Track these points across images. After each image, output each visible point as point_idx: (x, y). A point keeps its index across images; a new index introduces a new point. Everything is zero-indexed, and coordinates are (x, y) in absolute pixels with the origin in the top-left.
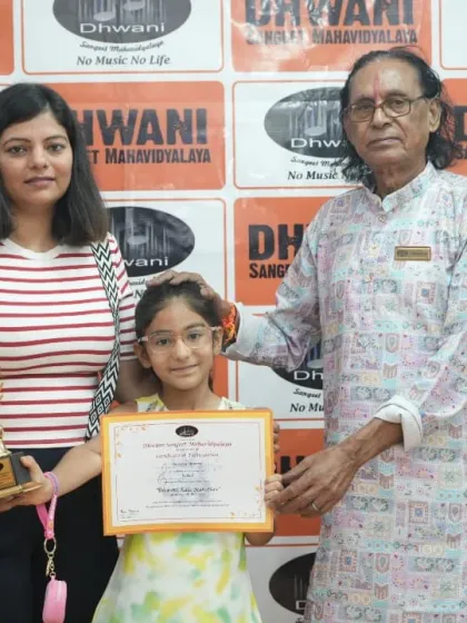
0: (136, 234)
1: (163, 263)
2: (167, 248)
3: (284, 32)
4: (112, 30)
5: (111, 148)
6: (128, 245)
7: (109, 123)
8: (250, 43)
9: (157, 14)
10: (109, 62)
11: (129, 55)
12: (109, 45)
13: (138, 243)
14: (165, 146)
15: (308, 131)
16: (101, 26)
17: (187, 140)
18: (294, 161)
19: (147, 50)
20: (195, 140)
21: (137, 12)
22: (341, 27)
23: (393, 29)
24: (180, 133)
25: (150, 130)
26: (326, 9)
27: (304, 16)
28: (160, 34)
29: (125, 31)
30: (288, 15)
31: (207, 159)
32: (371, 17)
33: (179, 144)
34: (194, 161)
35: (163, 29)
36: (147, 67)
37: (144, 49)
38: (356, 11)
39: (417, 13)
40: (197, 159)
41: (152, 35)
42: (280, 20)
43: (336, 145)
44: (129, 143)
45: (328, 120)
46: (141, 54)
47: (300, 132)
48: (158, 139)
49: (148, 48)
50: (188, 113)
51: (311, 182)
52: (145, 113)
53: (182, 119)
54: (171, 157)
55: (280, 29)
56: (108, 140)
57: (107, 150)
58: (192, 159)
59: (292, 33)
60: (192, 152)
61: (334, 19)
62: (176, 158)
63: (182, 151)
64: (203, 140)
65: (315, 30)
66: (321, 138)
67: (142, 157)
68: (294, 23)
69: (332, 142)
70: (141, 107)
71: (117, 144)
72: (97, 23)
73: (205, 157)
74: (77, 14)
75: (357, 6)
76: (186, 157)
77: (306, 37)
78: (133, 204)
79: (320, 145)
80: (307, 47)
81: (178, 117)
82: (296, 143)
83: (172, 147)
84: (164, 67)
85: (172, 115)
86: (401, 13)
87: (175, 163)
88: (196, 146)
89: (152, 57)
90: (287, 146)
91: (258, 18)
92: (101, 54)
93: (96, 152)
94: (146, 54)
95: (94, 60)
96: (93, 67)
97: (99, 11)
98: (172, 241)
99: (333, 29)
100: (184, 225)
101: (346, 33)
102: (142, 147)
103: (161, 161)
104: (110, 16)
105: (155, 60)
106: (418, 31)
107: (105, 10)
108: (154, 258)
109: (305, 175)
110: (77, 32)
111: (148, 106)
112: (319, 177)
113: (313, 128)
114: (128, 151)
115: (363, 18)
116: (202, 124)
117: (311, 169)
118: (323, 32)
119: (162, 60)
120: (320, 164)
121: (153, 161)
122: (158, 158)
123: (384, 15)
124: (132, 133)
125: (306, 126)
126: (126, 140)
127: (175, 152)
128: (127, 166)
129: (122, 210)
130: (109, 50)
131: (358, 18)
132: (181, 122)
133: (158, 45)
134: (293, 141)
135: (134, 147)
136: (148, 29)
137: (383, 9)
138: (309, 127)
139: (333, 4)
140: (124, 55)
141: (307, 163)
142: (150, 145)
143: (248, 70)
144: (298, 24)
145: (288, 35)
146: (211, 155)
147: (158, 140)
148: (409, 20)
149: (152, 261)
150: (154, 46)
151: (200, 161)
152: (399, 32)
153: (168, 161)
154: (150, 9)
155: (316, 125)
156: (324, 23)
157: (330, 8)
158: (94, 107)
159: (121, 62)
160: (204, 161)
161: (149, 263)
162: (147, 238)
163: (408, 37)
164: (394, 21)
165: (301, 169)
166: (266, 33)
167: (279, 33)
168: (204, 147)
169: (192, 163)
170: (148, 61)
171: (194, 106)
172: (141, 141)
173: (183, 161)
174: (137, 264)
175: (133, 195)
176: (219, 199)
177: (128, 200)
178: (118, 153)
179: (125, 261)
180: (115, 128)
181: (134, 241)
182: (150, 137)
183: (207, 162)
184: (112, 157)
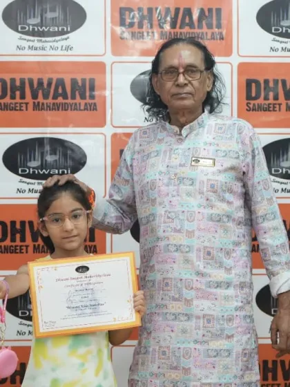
0: (51, 154)
1: (67, 172)
2: (70, 163)
3: (143, 32)
4: (38, 29)
5: (36, 101)
6: (46, 161)
7: (35, 86)
8: (122, 38)
9: (65, 20)
10: (36, 49)
11: (48, 45)
12: (36, 38)
13: (52, 160)
14: (69, 101)
16: (31, 27)
17: (83, 97)
19: (59, 42)
20: (88, 98)
21: (53, 19)
22: (178, 30)
23: (210, 32)
24: (79, 92)
25: (60, 91)
26: (169, 19)
27: (155, 23)
28: (67, 32)
29: (46, 30)
30: (146, 22)
31: (95, 109)
32: (196, 24)
33: (78, 99)
34: (87, 110)
35: (69, 30)
36: (59, 52)
37: (57, 42)
38: (187, 20)
39: (224, 22)
41: (63, 33)
42: (141, 25)
44: (47, 98)
46: (56, 44)
48: (65, 96)
49: (59, 40)
50: (84, 81)
52: (58, 80)
53: (80, 84)
54: (73, 107)
55: (141, 30)
56: (35, 96)
57: (34, 103)
58: (86, 109)
59: (148, 33)
60: (86, 104)
61: (173, 25)
62: (75, 108)
63: (80, 104)
64: (92, 97)
65: (162, 32)
67: (56, 107)
68: (149, 26)
70: (55, 77)
71: (40, 99)
72: (29, 25)
73: (93, 107)
74: (17, 19)
75: (187, 17)
76: (82, 108)
77: (156, 36)
78: (49, 136)
80: (157, 42)
81: (78, 83)
83: (74, 101)
84: (70, 52)
85: (74, 82)
86: (214, 22)
87: (75, 111)
88: (88, 101)
89: (62, 47)
90: (144, 101)
91: (127, 24)
92: (31, 44)
93: (27, 104)
94: (59, 44)
95: (27, 47)
96: (27, 52)
97: (30, 18)
98: (73, 159)
99: (172, 31)
100: (80, 148)
101: (181, 33)
102: (55, 101)
103: (67, 110)
104: (37, 20)
105: (64, 48)
106: (224, 33)
107: (34, 17)
108: (62, 169)
110: (17, 30)
111: (60, 76)
114: (47, 103)
115: (191, 25)
116: (92, 89)
118: (166, 32)
119: (68, 48)
121: (62, 110)
122: (65, 107)
123: (204, 22)
124: (49, 92)
126: (46, 96)
127: (76, 104)
128: (45, 112)
129: (43, 139)
130: (36, 42)
131: (188, 25)
132: (79, 86)
133: (66, 39)
134: (147, 98)
135: (50, 101)
136: (60, 30)
137: (204, 19)
139: (173, 16)
140: (45, 44)
142: (60, 100)
143: (120, 55)
144: (151, 27)
145: (145, 34)
146: (98, 106)
148: (219, 26)
149: (61, 171)
150: (63, 40)
151: (90, 110)
152: (213, 33)
153: (71, 110)
154: (62, 17)
156: (167, 27)
157: (171, 18)
158: (26, 76)
159: (43, 49)
160: (93, 110)
162: (58, 157)
163: (218, 37)
164: (210, 26)
166: (132, 33)
167: (139, 33)
168: (93, 101)
169: (86, 111)
170: (60, 49)
171: (88, 77)
172: (55, 97)
173: (80, 110)
174: (51, 173)
175: (49, 130)
176: (102, 134)
177: (46, 133)
178: (41, 104)
179: (44, 170)
180: (39, 89)
181: (50, 158)
182: (61, 95)
183: (95, 111)
184: (37, 107)
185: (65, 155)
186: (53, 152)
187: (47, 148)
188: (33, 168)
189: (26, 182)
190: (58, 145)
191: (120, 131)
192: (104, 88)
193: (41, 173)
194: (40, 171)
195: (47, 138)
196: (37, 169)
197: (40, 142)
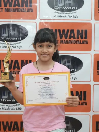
0: (12, 31)
1: (20, 39)
2: (21, 35)
5: (6, 8)
6: (10, 34)
13: (13, 33)
14: (21, 8)
15: (59, 5)
17: (27, 6)
18: (55, 12)
20: (29, 6)
24: (25, 4)
25: (17, 3)
31: (32, 11)
33: (25, 7)
40: (29, 11)
43: (66, 9)
44: (11, 7)
45: (65, 2)
47: (57, 5)
51: (60, 18)
54: (22, 11)
56: (6, 6)
57: (5, 8)
60: (28, 9)
62: (24, 11)
63: (25, 9)
64: (31, 6)
66: (63, 6)
67: (15, 10)
69: (65, 8)
71: (8, 7)
73: (31, 11)
76: (26, 11)
78: (12, 23)
79: (62, 8)
82: (56, 8)
83: (23, 8)
90: (53, 8)
93: (2, 9)
98: (22, 33)
100: (25, 28)
102: (14, 8)
108: (17, 37)
109: (58, 16)
112: (62, 17)
113: (61, 4)
114: (11, 9)
117: (60, 15)
120: (62, 14)
121: (18, 12)
122: (19, 11)
125: (59, 3)
126: (10, 6)
127: (24, 9)
128: (10, 13)
129: (9, 24)
134: (55, 7)
135: (12, 8)
138: (60, 3)
141: (59, 13)
142: (17, 7)
146: (33, 10)
147: (19, 6)
149: (17, 38)
151: (30, 12)
153: (21, 12)
155: (61, 3)
160: (31, 12)
161: (16, 39)
162: (15, 32)
165: (57, 15)
168: (31, 8)
169: (28, 12)
172: (14, 6)
174: (13, 39)
175: (12, 20)
176: (35, 22)
177: (10, 22)
178: (8, 9)
179: (9, 38)
180: (8, 2)
181: (12, 33)
182: (17, 5)
183: (32, 12)
184: (6, 10)
185: (19, 32)
186: (14, 30)
187: (11, 28)
188: (5, 37)
189: (1, 43)
190: (16, 27)
191: (43, 21)
192: (36, 2)
193: (8, 39)
194: (8, 38)
195: (11, 24)
196: (6, 38)
197: (8, 25)
